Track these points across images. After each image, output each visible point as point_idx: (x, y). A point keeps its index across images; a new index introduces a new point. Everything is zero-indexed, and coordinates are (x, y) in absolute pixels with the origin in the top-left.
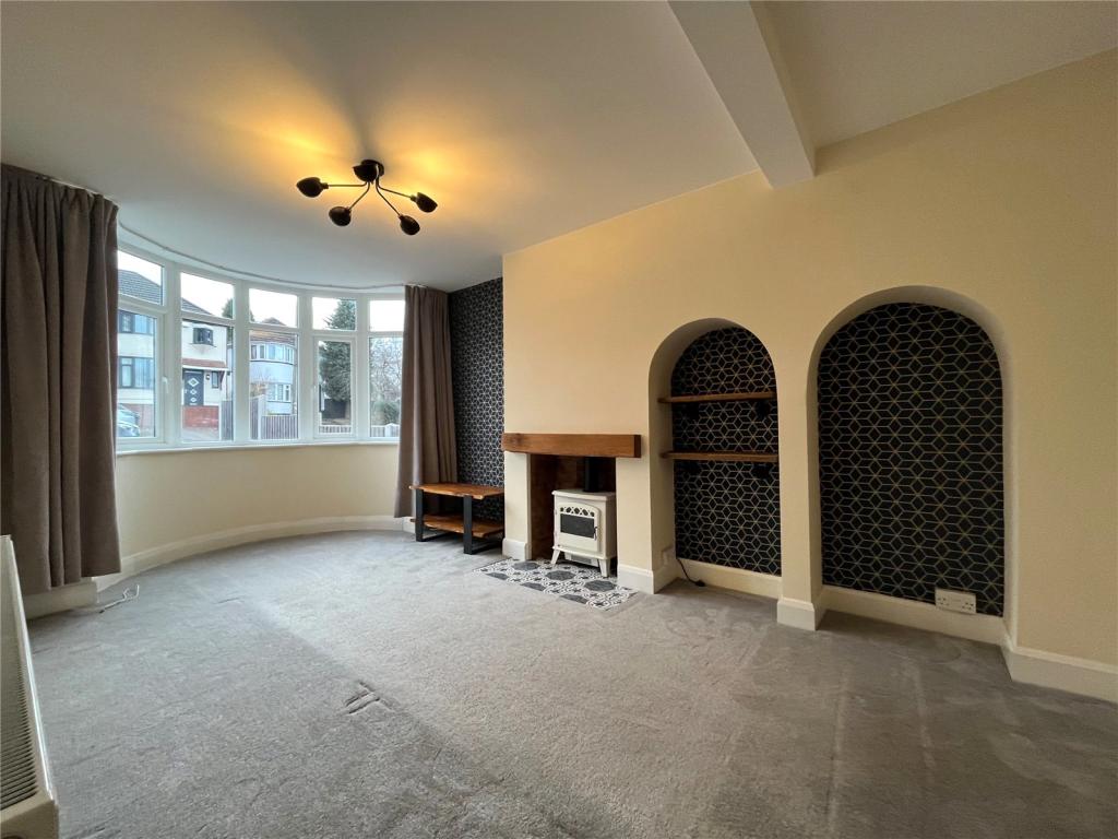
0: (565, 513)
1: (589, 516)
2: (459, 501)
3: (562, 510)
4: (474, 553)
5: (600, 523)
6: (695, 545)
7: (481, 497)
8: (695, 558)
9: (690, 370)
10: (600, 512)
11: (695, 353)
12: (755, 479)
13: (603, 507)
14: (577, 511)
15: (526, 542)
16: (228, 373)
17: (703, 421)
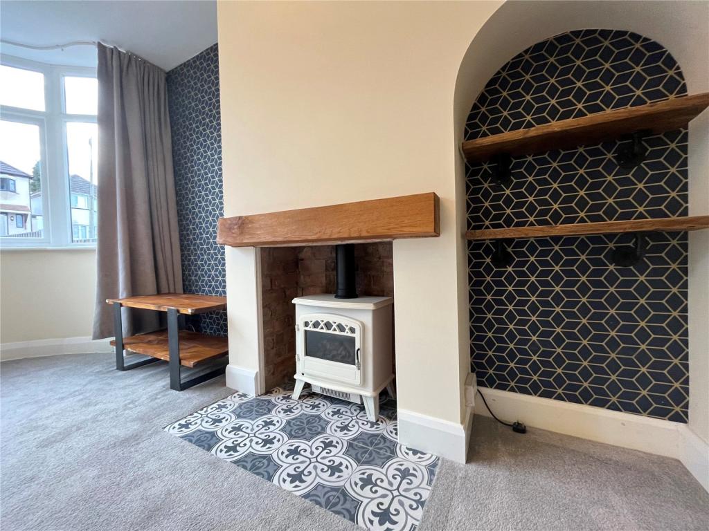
0: (310, 328)
1: (347, 333)
2: (162, 316)
3: (306, 324)
4: (183, 387)
5: (365, 343)
6: (503, 368)
7: (189, 311)
8: (502, 387)
9: (496, 111)
10: (364, 326)
11: (504, 84)
12: (612, 267)
13: (368, 320)
14: (328, 325)
15: (257, 370)
16: (34, 217)
17: (519, 185)
